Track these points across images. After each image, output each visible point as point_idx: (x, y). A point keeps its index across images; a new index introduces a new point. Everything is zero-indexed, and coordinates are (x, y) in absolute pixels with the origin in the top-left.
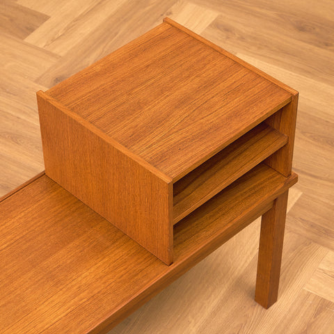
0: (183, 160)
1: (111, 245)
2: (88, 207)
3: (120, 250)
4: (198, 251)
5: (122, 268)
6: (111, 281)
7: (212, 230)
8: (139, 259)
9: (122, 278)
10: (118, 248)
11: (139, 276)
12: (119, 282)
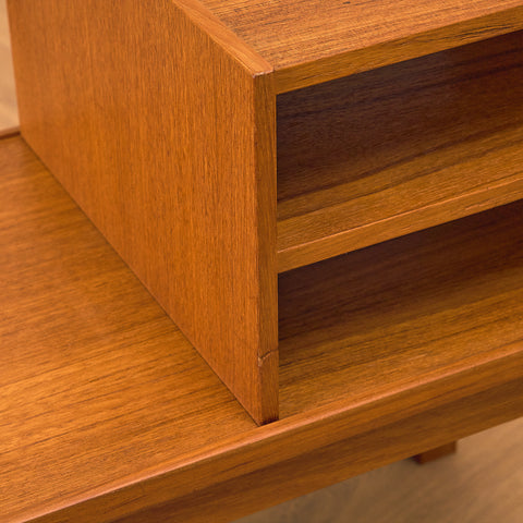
0: (341, 29)
1: (107, 334)
2: (95, 228)
3: (127, 352)
4: (376, 405)
5: (107, 403)
6: (52, 431)
7: (448, 355)
8: (173, 388)
9: (91, 431)
10: (121, 347)
11: (149, 437)
12: (74, 442)
